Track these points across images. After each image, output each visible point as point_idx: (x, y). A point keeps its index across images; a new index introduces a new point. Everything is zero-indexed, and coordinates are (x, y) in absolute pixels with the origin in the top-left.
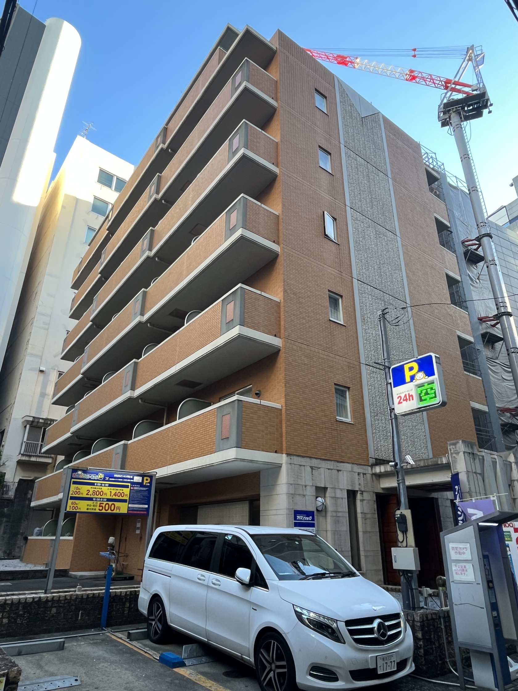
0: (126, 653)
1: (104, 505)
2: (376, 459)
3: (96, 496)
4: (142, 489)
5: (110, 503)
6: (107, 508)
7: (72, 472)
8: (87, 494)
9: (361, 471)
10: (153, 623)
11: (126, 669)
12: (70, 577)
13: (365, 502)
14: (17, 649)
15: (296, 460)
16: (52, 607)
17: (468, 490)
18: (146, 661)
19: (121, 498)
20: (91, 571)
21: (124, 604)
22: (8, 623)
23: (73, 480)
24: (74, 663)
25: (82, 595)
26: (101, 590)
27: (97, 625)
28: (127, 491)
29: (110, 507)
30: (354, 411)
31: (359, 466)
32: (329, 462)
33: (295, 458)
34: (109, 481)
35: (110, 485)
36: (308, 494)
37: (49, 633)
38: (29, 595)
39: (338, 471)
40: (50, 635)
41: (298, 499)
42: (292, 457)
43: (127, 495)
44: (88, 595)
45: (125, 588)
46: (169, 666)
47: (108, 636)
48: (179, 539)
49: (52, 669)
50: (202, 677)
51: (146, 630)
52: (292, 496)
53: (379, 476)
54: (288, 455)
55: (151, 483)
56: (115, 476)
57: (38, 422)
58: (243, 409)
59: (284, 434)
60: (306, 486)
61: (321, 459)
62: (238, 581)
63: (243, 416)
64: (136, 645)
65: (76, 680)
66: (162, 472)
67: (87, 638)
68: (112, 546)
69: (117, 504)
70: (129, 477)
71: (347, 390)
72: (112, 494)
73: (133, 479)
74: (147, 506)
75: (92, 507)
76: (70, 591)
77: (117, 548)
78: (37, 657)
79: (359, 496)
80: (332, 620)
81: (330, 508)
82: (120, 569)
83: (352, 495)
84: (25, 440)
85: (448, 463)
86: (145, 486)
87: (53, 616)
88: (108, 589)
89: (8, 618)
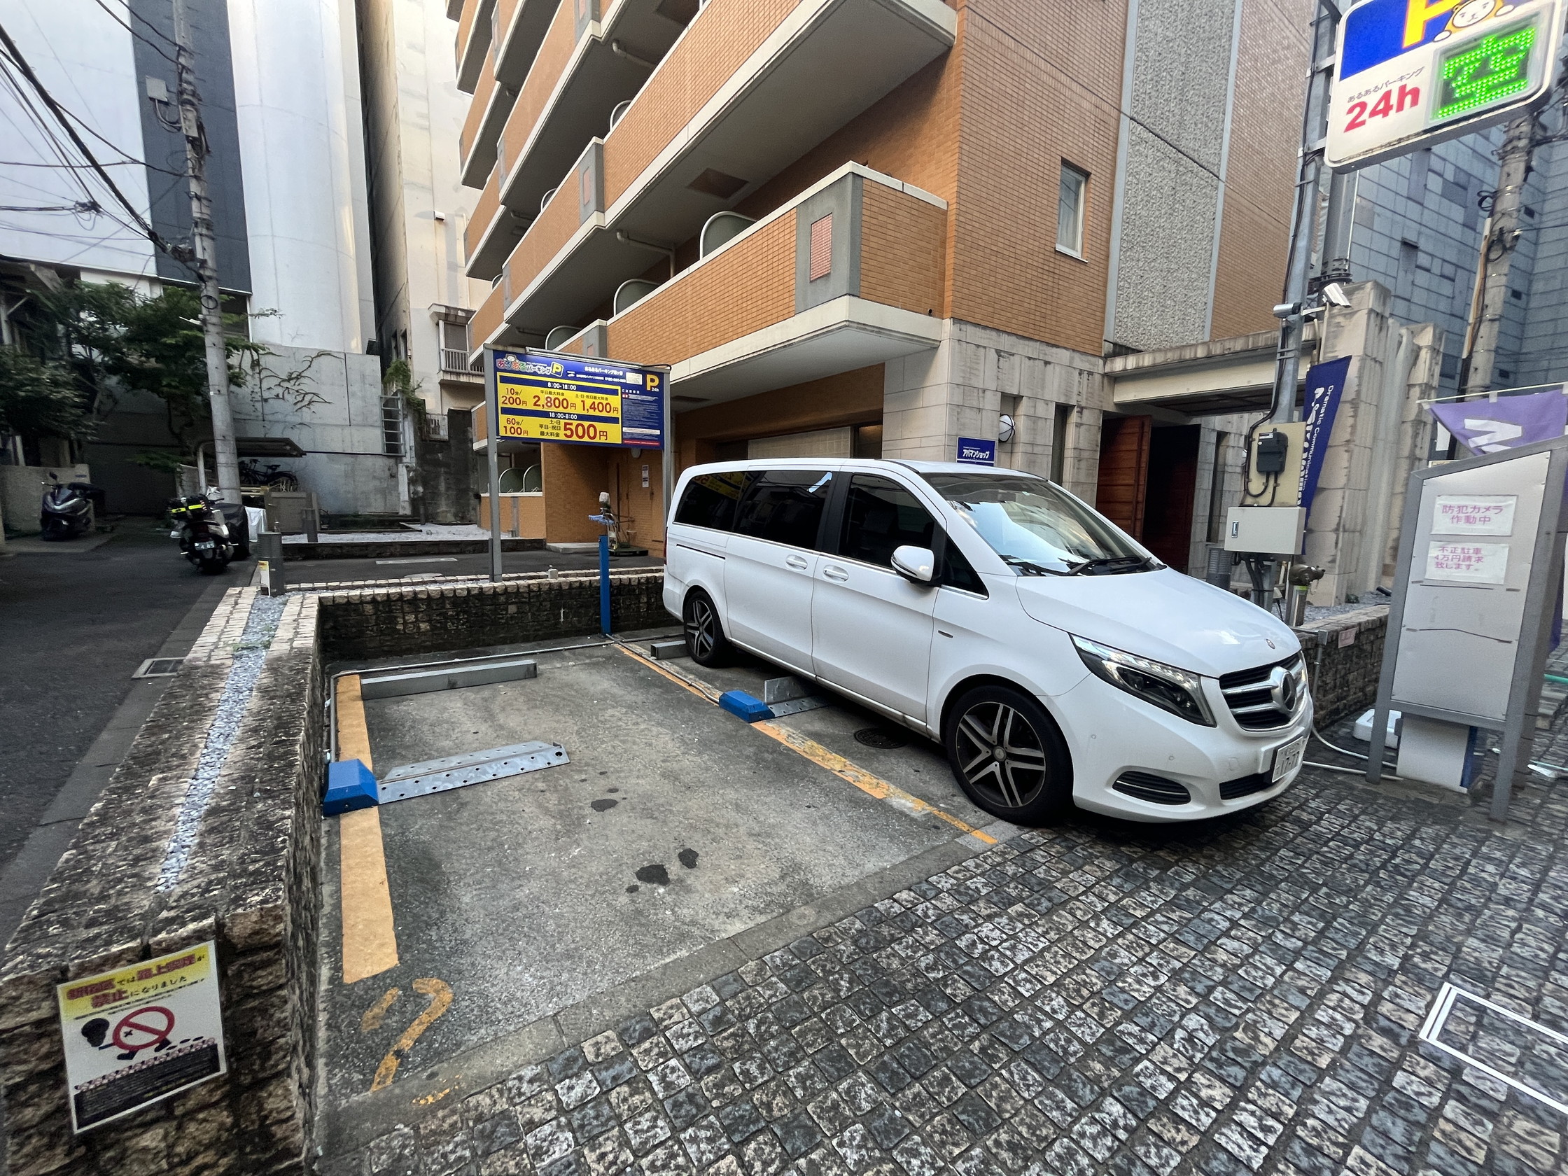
0: (656, 686)
1: (573, 427)
2: (1115, 344)
3: (553, 409)
4: (644, 397)
5: (586, 424)
6: (580, 433)
7: (495, 359)
8: (535, 404)
9: (1086, 367)
10: (697, 633)
11: (659, 724)
12: (549, 550)
13: (1083, 428)
14: (446, 680)
15: (972, 334)
16: (507, 603)
17: (1353, 396)
18: (696, 704)
19: (604, 414)
20: (580, 541)
21: (638, 597)
22: (432, 630)
23: (499, 374)
24: (557, 710)
25: (560, 585)
26: (594, 575)
27: (594, 630)
28: (615, 401)
29: (585, 432)
30: (1089, 234)
31: (1084, 357)
32: (1031, 343)
33: (970, 329)
34: (574, 378)
35: (580, 388)
36: (987, 407)
37: (512, 642)
38: (462, 584)
39: (1047, 363)
40: (514, 646)
41: (969, 415)
42: (963, 327)
43: (616, 409)
44: (571, 584)
45: (637, 572)
46: (743, 718)
47: (616, 650)
48: (724, 489)
49: (512, 721)
50: (815, 744)
51: (683, 642)
52: (957, 409)
53: (1115, 379)
54: (956, 320)
55: (660, 386)
56: (587, 369)
57: (456, 316)
58: (865, 199)
59: (949, 272)
60: (984, 391)
61: (1016, 335)
62: (899, 573)
63: (864, 218)
64: (668, 670)
65: (559, 754)
66: (679, 372)
67: (580, 654)
68: (605, 505)
69: (600, 426)
70: (615, 373)
71: (1083, 179)
72: (587, 406)
73: (624, 377)
74: (658, 432)
75: (550, 430)
76: (539, 577)
77: (614, 508)
78: (486, 692)
79: (1074, 417)
80: (1186, 672)
81: (1023, 435)
82: (623, 539)
83: (1063, 411)
84: (443, 346)
85: (1314, 340)
86: (650, 393)
87: (512, 618)
88: (605, 574)
89: (429, 621)
